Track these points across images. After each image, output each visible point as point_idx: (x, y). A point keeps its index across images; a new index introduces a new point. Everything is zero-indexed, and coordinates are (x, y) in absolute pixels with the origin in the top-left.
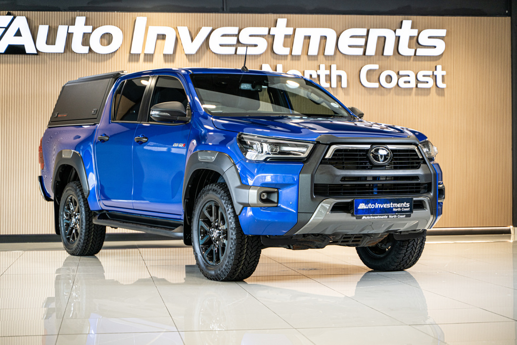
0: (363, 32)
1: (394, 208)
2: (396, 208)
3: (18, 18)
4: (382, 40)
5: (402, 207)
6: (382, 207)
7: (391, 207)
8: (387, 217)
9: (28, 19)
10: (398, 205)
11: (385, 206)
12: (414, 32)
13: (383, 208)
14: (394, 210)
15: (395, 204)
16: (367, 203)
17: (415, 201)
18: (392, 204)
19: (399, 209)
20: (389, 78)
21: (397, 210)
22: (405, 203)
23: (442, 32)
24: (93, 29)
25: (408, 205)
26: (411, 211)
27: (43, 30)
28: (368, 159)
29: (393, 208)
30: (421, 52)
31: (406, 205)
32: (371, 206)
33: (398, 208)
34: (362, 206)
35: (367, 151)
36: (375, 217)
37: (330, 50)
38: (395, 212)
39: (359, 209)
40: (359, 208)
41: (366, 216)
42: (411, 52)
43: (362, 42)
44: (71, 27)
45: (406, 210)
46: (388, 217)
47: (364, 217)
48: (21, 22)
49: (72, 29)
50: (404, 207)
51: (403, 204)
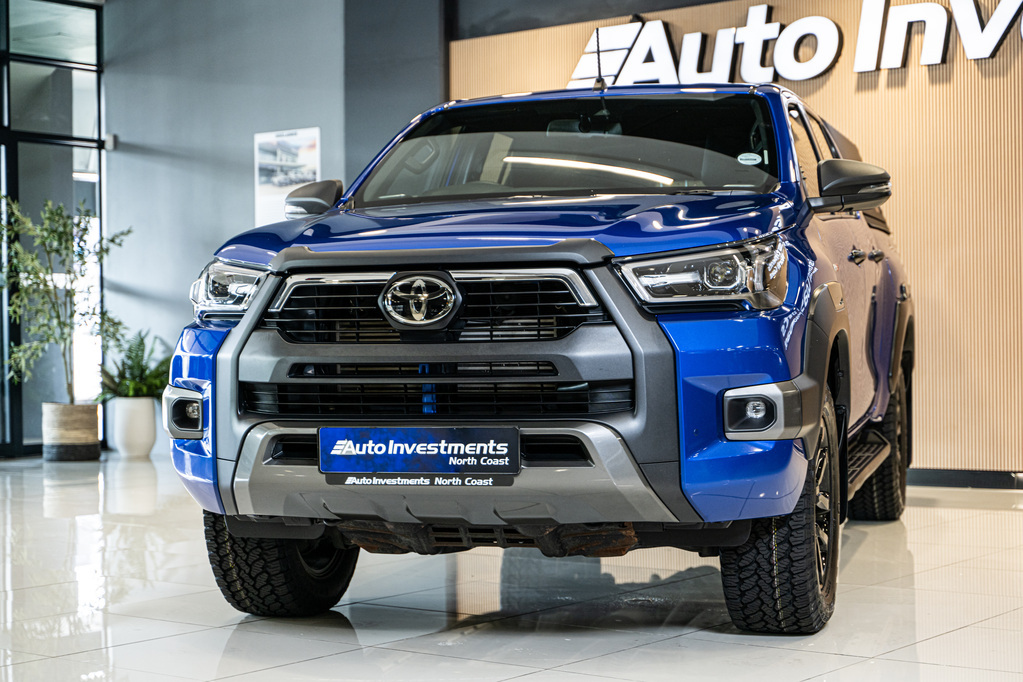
1: (453, 455)
2: (459, 456)
5: (482, 455)
6: (409, 452)
7: (442, 452)
8: (427, 482)
10: (468, 449)
11: (420, 449)
13: (414, 454)
14: (453, 461)
15: (456, 446)
16: (359, 440)
17: (527, 438)
18: (443, 444)
19: (472, 461)
21: (463, 462)
22: (492, 443)
25: (503, 448)
26: (514, 469)
29: (448, 456)
31: (495, 449)
32: (371, 448)
33: (466, 456)
34: (344, 448)
36: (388, 481)
38: (457, 468)
39: (335, 456)
40: (333, 452)
41: (359, 477)
44: (741, 30)
45: (496, 462)
46: (432, 483)
47: (350, 480)
50: (489, 455)
51: (485, 446)
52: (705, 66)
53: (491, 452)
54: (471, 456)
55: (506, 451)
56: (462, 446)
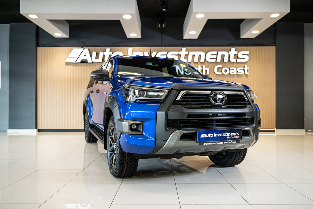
0: (216, 53)
1: (228, 136)
2: (229, 136)
3: (85, 49)
4: (223, 56)
5: (234, 136)
6: (219, 136)
7: (226, 135)
8: (222, 143)
9: (89, 50)
10: (231, 134)
11: (221, 135)
12: (236, 53)
13: (220, 136)
14: (228, 138)
15: (229, 134)
16: (207, 133)
17: (243, 131)
18: (226, 133)
19: (232, 137)
20: (226, 71)
22: (236, 133)
23: (248, 53)
24: (113, 53)
25: (238, 134)
26: (241, 138)
27: (94, 54)
28: (209, 101)
29: (227, 136)
30: (239, 60)
31: (237, 134)
32: (210, 135)
33: (231, 136)
34: (204, 136)
35: (208, 95)
36: (214, 144)
37: (202, 60)
38: (229, 139)
39: (201, 138)
40: (201, 137)
41: (207, 143)
42: (234, 61)
43: (215, 57)
44: (104, 52)
45: (237, 137)
46: (223, 143)
47: (205, 144)
48: (86, 51)
49: (105, 53)
50: (236, 136)
51: (234, 133)
52: (97, 58)
53: (236, 135)
54: (232, 136)
55: (239, 134)
56: (230, 134)
